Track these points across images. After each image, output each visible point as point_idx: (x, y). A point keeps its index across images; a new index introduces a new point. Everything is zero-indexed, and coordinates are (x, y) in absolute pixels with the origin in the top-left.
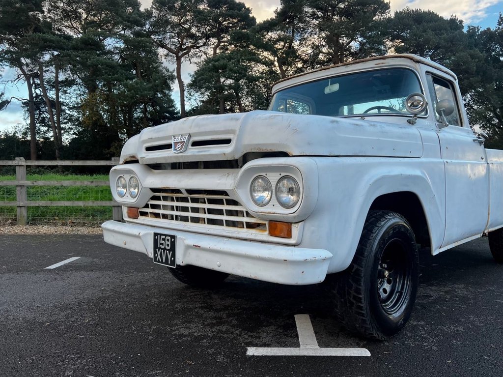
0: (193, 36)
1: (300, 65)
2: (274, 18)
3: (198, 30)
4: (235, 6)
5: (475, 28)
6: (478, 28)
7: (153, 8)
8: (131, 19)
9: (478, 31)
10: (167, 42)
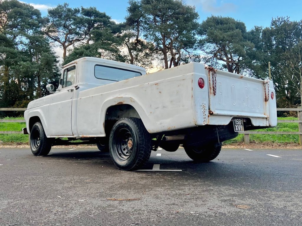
0: (77, 34)
1: (147, 51)
2: (126, 22)
3: (80, 29)
4: (98, 15)
5: (259, 27)
6: (261, 28)
7: (49, 16)
8: (30, 23)
9: (261, 29)
10: (60, 37)
